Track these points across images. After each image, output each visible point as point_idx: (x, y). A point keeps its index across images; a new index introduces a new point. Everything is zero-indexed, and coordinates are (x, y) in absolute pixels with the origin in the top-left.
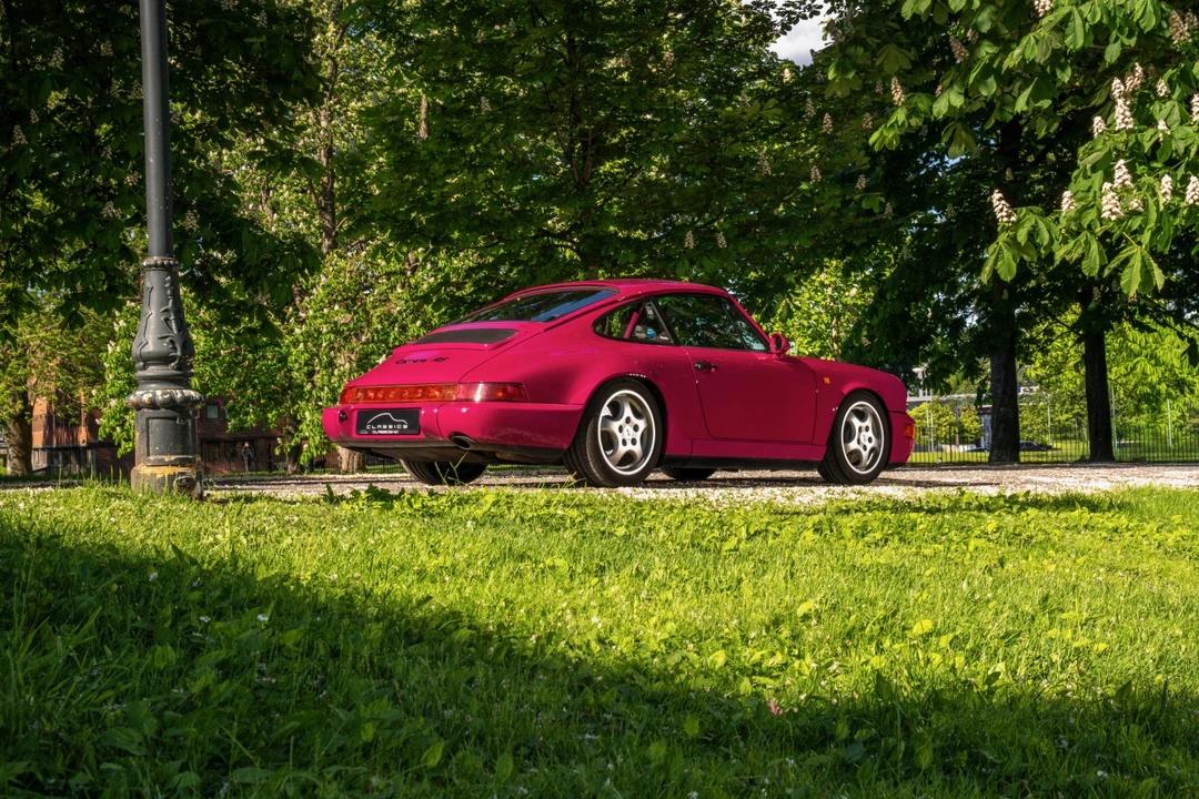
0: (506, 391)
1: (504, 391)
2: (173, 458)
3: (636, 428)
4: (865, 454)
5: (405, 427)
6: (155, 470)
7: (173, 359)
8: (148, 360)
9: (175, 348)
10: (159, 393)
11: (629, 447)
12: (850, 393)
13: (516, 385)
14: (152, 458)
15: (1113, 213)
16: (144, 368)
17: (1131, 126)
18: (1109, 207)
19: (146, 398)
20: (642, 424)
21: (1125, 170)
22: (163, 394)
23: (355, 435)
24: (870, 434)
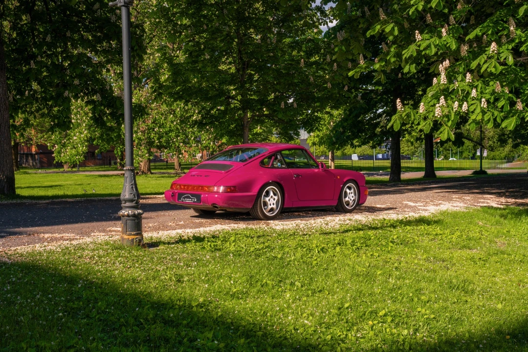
0: (231, 189)
1: (230, 189)
2: (135, 233)
3: (274, 199)
4: (351, 202)
5: (195, 200)
6: (129, 237)
7: (135, 200)
8: (126, 201)
9: (135, 197)
10: (130, 212)
11: (272, 206)
12: (346, 181)
13: (234, 187)
14: (128, 233)
15: (439, 115)
16: (125, 203)
17: (446, 83)
18: (437, 112)
19: (126, 213)
20: (276, 198)
21: (444, 100)
22: (132, 212)
23: (177, 201)
24: (353, 195)
